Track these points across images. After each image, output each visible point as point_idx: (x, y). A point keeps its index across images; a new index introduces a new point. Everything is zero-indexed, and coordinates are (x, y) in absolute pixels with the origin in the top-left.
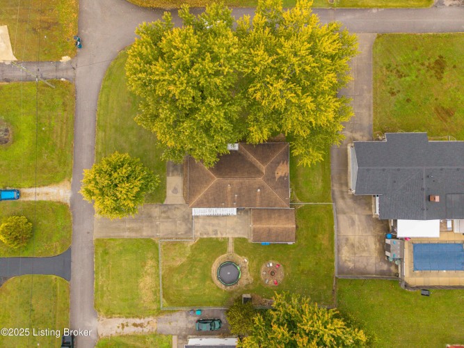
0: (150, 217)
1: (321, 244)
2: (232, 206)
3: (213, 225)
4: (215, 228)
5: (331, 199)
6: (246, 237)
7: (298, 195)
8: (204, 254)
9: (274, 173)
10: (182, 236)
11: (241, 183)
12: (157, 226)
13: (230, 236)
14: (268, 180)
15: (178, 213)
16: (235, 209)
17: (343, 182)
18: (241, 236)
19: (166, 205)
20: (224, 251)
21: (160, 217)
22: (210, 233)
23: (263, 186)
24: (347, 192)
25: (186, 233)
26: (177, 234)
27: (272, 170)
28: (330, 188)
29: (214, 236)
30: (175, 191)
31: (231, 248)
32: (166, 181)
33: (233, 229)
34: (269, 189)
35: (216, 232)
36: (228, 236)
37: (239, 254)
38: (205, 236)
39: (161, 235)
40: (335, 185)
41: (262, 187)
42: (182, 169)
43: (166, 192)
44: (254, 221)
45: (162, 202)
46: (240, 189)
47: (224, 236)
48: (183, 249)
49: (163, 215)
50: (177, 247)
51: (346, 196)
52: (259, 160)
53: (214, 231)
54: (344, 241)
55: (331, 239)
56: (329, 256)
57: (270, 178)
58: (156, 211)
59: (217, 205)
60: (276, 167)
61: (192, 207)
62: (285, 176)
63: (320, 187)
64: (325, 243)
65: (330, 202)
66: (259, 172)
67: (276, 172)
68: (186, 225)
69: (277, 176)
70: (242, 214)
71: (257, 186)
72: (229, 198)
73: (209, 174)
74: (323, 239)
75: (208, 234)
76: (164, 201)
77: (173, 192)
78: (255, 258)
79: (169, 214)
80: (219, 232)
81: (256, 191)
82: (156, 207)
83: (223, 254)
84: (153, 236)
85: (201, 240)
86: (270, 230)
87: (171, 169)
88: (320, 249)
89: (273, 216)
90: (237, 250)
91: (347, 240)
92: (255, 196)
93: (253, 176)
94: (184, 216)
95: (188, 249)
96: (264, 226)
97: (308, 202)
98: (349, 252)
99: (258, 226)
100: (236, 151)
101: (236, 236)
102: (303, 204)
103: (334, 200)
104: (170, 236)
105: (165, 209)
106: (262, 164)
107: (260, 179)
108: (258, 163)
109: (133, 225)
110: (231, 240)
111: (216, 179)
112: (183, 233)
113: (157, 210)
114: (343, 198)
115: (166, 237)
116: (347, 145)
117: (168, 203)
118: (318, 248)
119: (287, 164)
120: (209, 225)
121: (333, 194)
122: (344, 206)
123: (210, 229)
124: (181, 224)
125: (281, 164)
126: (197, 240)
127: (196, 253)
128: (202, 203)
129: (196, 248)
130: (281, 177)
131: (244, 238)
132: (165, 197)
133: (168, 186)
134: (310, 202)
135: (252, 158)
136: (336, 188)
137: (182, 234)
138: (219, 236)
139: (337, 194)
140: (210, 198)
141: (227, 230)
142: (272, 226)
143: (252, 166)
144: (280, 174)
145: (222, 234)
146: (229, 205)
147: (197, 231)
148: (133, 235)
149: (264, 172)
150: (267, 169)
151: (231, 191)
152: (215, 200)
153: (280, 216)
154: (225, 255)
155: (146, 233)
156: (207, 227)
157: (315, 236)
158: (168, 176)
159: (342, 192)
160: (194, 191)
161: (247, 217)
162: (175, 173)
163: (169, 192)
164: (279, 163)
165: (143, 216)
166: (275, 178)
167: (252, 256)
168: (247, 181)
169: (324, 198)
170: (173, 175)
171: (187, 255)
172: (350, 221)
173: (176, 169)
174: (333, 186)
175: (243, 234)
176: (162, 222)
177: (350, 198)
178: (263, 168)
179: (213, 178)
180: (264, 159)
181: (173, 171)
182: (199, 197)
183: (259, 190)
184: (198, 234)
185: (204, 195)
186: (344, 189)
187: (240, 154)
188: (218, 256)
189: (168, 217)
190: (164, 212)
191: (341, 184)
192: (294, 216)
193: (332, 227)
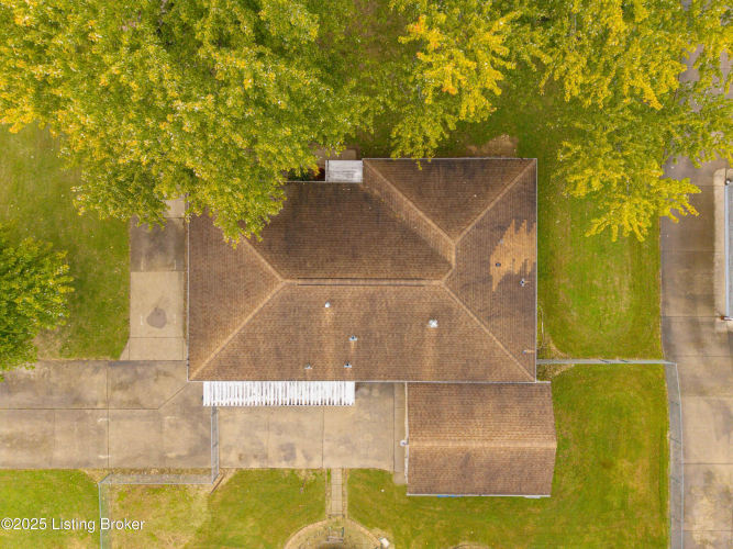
0: (77, 400)
1: (626, 491)
2: (341, 376)
3: (281, 430)
4: (286, 439)
5: (660, 346)
6: (386, 466)
7: (553, 334)
8: (251, 522)
9: (486, 264)
10: (180, 465)
11: (372, 299)
12: (100, 431)
13: (336, 464)
14: (466, 286)
15: (168, 390)
16: (351, 385)
17: (698, 291)
18: (371, 464)
19: (127, 363)
20: (315, 510)
21: (107, 402)
22: (271, 455)
23: (449, 310)
24: (712, 324)
25: (194, 452)
26: (163, 458)
27: (480, 251)
28: (655, 312)
29: (283, 465)
30: (158, 317)
31: (337, 502)
32: (127, 285)
33: (346, 441)
34: (468, 317)
35: (289, 451)
36: (327, 464)
37: (364, 523)
38: (255, 465)
39: (111, 458)
40: (672, 301)
41: (442, 313)
42: (180, 249)
43: (127, 322)
44: (413, 428)
45: (115, 353)
46: (367, 318)
47: (316, 464)
48: (182, 506)
49: (119, 395)
50: (164, 498)
51: (707, 338)
52: (435, 217)
53: (282, 448)
54: (698, 482)
55: (658, 474)
56: (652, 528)
57: (473, 280)
58: (95, 382)
59: (289, 373)
60: (495, 241)
61: (201, 378)
62: (522, 274)
63: (623, 309)
64: (640, 485)
65: (655, 356)
66: (432, 260)
67: (493, 260)
68: (194, 427)
69: (497, 274)
70: (376, 393)
71: (426, 309)
72: (329, 350)
73: (256, 267)
74: (631, 475)
75: (266, 457)
76: (122, 350)
77: (150, 321)
78: (415, 533)
79: (139, 391)
80: (298, 453)
81: (423, 326)
82: (96, 370)
83: (311, 521)
84: (87, 464)
85: (243, 477)
86: (468, 458)
87: (146, 245)
88: (623, 505)
89: (479, 409)
90: (358, 510)
91: (709, 476)
92: (421, 342)
93: (414, 273)
94: (186, 400)
95: (200, 506)
96: (448, 443)
97: (586, 356)
98: (714, 516)
99: (428, 444)
100: (353, 186)
101: (356, 464)
102: (571, 363)
103: (670, 350)
104: (141, 463)
105: (124, 377)
106: (447, 229)
107: (438, 286)
108: (431, 229)
109: (24, 427)
110: (337, 478)
111: (280, 285)
112: (184, 453)
113: (100, 378)
114: (699, 343)
115: (127, 466)
116: (712, 175)
117: (136, 357)
118: (615, 501)
119: (529, 230)
120: (268, 428)
121: (667, 331)
122: (700, 370)
123: (271, 441)
124: (177, 426)
125: (511, 230)
126: (229, 476)
127: (225, 518)
128: (236, 365)
129: (224, 503)
130: (508, 278)
131: (382, 472)
132: (127, 337)
133: (134, 302)
134: (594, 355)
135: (410, 210)
136: (676, 312)
137: (179, 457)
138: (300, 463)
139: (679, 329)
140: (263, 347)
141: (327, 446)
142: (474, 445)
143: (411, 237)
144: (506, 266)
145: (308, 458)
146: (330, 373)
147: (229, 449)
148: (22, 458)
149: (452, 258)
150: (463, 247)
151: (336, 325)
152: (279, 356)
153: (502, 409)
154: (319, 526)
155: (65, 451)
156: (261, 435)
157: (607, 465)
158: (136, 269)
159: (694, 324)
160: (207, 322)
161: (389, 403)
162: (159, 259)
163: (139, 323)
164: (502, 228)
165: (55, 398)
166: (488, 279)
167: (405, 529)
168: (391, 291)
169: (635, 343)
170: (150, 268)
171: (197, 524)
172: (720, 418)
173: (162, 248)
174: (665, 304)
175: (378, 458)
176: (115, 418)
177: (722, 345)
178: (450, 246)
179: (269, 281)
180: (451, 215)
181: (150, 255)
182: (221, 345)
183: (434, 324)
184: (233, 457)
185: (241, 338)
186: (702, 314)
187: (367, 198)
188: (295, 528)
189: (136, 404)
190: (122, 386)
191: (692, 300)
192: (550, 408)
193: (662, 438)
